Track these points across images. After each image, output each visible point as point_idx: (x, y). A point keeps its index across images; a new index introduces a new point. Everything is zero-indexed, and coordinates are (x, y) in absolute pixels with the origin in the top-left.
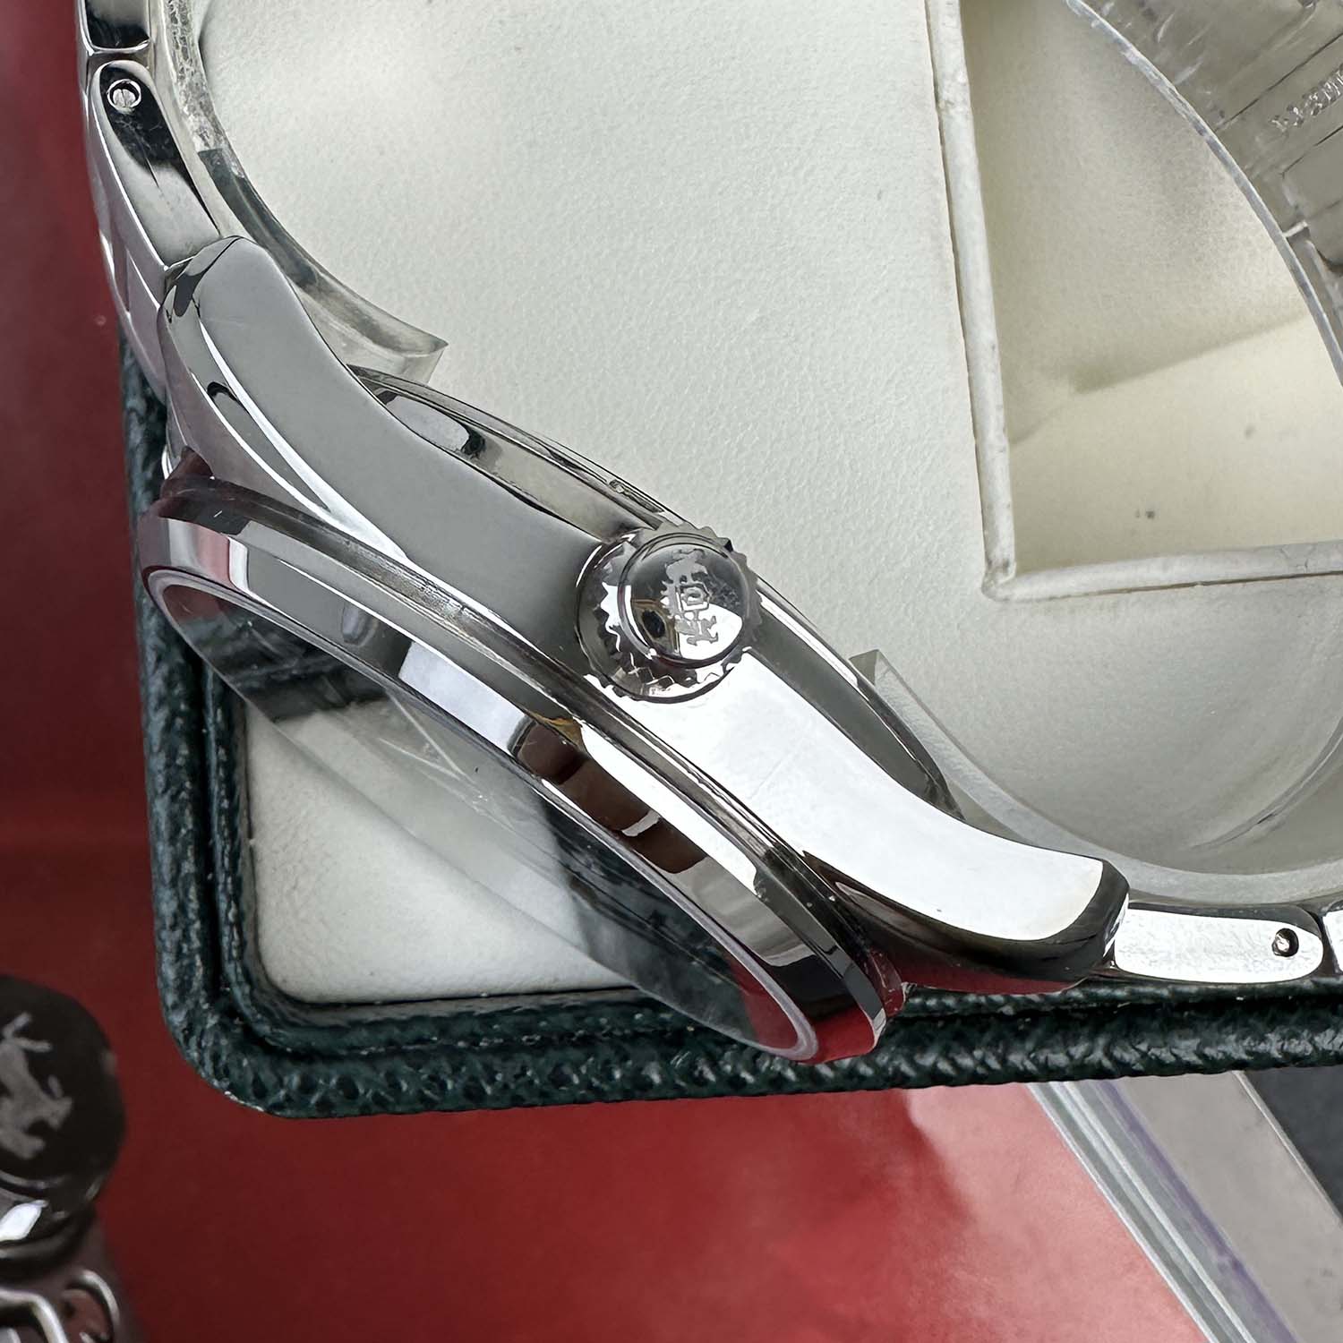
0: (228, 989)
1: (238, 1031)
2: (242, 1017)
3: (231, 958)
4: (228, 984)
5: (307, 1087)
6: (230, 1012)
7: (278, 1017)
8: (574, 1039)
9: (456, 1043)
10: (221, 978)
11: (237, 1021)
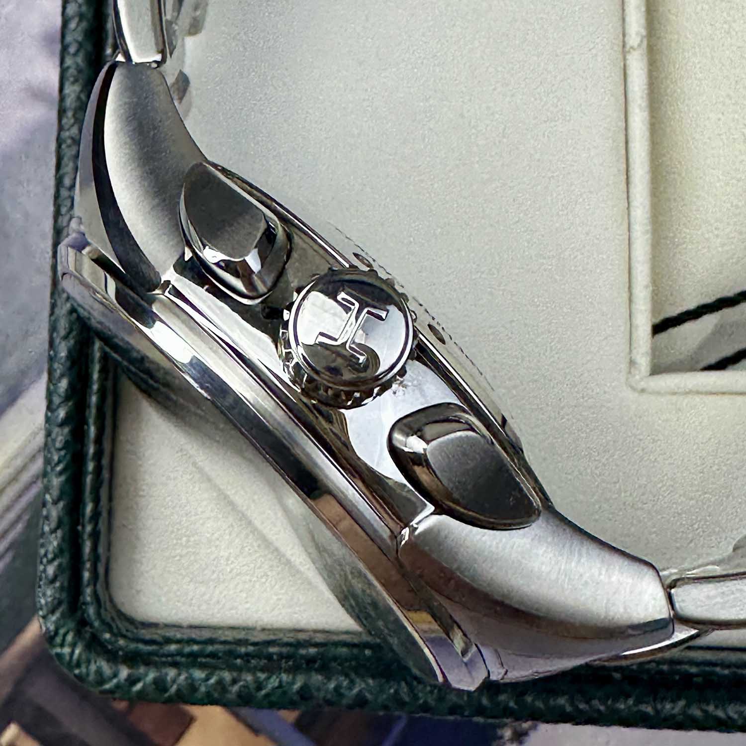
0: (84, 607)
1: (88, 636)
2: (92, 626)
3: (88, 585)
4: (85, 603)
5: (132, 681)
6: (83, 623)
7: (115, 631)
8: (316, 666)
9: (236, 659)
10: (81, 598)
11: (88, 628)
